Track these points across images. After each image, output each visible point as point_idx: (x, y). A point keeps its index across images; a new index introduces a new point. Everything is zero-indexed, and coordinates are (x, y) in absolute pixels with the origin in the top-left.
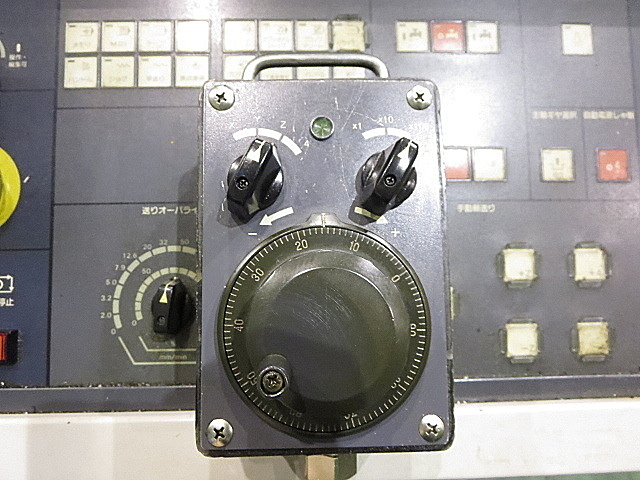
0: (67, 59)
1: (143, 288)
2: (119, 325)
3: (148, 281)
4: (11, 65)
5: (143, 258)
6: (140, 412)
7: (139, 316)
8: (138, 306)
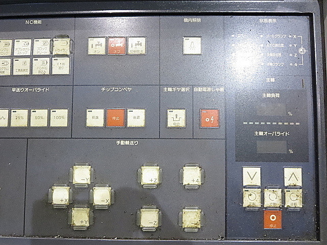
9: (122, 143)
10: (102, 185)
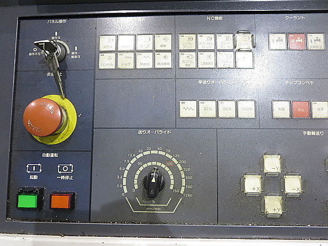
0: (100, 54)
1: (138, 172)
2: (126, 191)
3: (141, 169)
4: (72, 57)
5: (138, 157)
6: (137, 238)
7: (136, 187)
8: (136, 182)
9: (309, 133)
10: (293, 173)
